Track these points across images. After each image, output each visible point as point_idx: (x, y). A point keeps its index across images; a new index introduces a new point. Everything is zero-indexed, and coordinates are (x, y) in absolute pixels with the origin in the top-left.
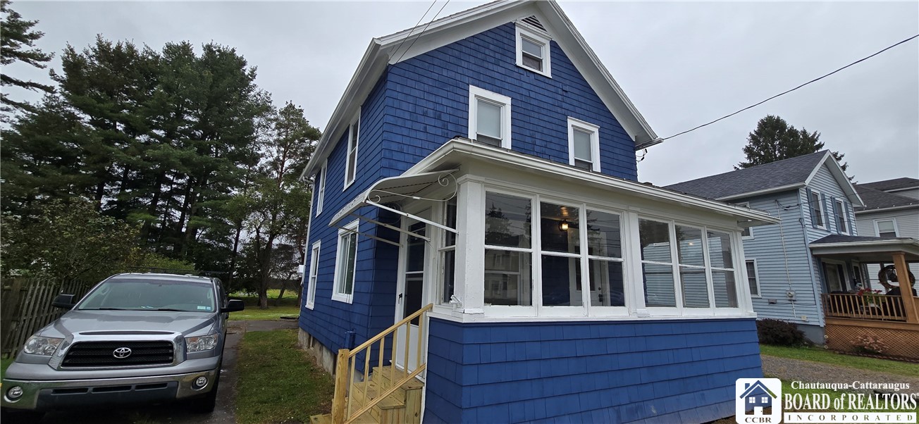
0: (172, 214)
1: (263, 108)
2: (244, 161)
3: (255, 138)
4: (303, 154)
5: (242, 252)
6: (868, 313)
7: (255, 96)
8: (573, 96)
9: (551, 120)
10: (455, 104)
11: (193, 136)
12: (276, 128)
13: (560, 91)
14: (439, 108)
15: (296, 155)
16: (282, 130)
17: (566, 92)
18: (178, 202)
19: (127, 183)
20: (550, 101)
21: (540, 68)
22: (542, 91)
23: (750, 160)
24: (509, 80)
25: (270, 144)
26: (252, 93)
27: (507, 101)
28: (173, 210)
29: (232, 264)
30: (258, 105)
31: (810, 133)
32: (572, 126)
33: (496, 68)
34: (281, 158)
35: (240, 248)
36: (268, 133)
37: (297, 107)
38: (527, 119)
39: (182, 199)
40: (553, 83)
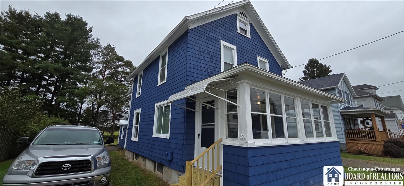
0: (47, 95)
1: (96, 46)
2: (85, 71)
3: (92, 60)
4: (115, 68)
5: (83, 114)
6: (362, 138)
7: (92, 40)
8: (259, 47)
9: (251, 57)
10: (215, 48)
11: (59, 58)
12: (102, 55)
13: (254, 45)
14: (209, 49)
15: (111, 68)
16: (105, 56)
17: (256, 45)
18: (51, 90)
19: (23, 79)
20: (251, 49)
21: (246, 34)
22: (248, 44)
23: (305, 76)
24: (235, 38)
25: (98, 63)
26: (90, 39)
27: (235, 47)
28: (48, 94)
29: (79, 120)
30: (93, 44)
31: (327, 66)
32: (259, 60)
33: (230, 33)
34: (104, 70)
35: (82, 112)
36: (98, 57)
37: (112, 46)
38: (242, 56)
39: (53, 88)
40: (251, 41)
